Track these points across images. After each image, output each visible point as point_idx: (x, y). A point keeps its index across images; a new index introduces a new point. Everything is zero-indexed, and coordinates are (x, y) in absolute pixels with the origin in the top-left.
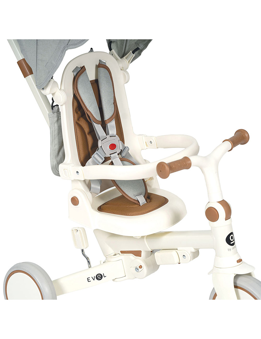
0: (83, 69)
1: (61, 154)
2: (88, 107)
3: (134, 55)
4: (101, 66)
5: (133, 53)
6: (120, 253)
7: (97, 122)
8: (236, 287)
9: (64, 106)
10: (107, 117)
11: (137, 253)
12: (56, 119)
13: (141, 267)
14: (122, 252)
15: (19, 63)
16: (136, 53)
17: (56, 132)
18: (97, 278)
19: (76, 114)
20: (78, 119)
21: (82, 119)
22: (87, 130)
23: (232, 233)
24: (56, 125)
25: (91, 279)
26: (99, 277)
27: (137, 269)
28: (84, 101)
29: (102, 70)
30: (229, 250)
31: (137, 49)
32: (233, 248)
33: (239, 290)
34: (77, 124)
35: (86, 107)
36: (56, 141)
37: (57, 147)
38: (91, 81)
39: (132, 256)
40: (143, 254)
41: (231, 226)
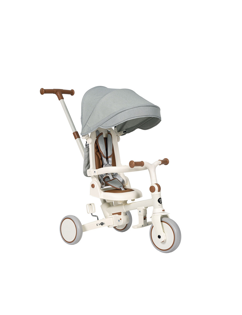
0: (102, 134)
1: (88, 166)
2: (101, 150)
3: (123, 133)
4: (109, 133)
5: (124, 132)
6: (112, 215)
7: (104, 157)
8: (162, 221)
9: (91, 145)
10: (109, 155)
11: (120, 214)
12: (87, 150)
13: (121, 219)
14: (113, 214)
15: (74, 133)
16: (125, 133)
17: (87, 156)
18: (101, 224)
19: (96, 150)
20: (97, 152)
21: (98, 152)
22: (100, 158)
23: (161, 198)
24: (87, 153)
25: (98, 225)
26: (102, 224)
27: (119, 221)
28: (100, 147)
29: (109, 135)
30: (159, 205)
31: (125, 132)
32: (161, 205)
33: (163, 223)
34: (96, 154)
35: (100, 149)
36: (87, 160)
37: (87, 163)
38: (104, 138)
39: (117, 215)
40: (122, 214)
41: (160, 194)
